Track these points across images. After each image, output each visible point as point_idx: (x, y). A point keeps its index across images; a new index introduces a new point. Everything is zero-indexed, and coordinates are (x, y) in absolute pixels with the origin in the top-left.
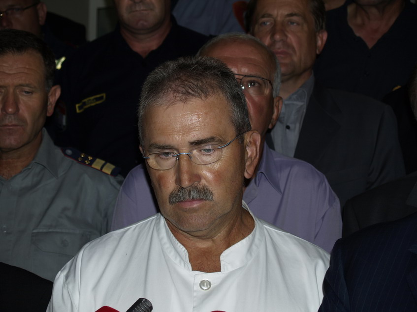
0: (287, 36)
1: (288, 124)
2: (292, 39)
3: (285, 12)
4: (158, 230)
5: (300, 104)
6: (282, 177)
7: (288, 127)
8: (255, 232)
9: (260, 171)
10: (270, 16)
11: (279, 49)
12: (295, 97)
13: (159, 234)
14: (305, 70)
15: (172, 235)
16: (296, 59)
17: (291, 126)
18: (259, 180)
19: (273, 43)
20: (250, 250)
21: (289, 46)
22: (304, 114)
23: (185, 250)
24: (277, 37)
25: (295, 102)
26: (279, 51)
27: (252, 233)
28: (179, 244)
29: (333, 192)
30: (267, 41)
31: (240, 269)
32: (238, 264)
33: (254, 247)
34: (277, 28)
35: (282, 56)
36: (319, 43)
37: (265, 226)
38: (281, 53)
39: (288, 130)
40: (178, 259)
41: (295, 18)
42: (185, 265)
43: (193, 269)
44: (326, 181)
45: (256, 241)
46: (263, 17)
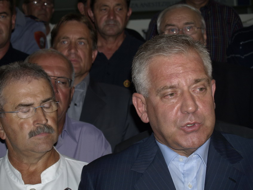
0: (77, 51)
1: (76, 103)
2: (80, 53)
3: (77, 37)
4: (4, 165)
5: (82, 91)
6: (77, 133)
7: (76, 105)
8: (60, 161)
9: (64, 130)
10: (68, 38)
11: (73, 58)
12: (79, 86)
13: (4, 167)
14: (86, 72)
15: (12, 166)
16: (82, 65)
17: (78, 104)
18: (64, 135)
19: (70, 54)
20: (57, 171)
21: (79, 57)
22: (84, 97)
23: (19, 173)
24: (73, 51)
25: (79, 90)
26: (73, 59)
27: (59, 161)
28: (16, 170)
29: (107, 141)
30: (65, 53)
31: (52, 181)
32: (51, 179)
33: (60, 169)
34: (72, 46)
35: (74, 62)
36: (93, 57)
37: (66, 158)
38: (74, 61)
39: (75, 107)
40: (16, 179)
41: (83, 40)
42: (20, 182)
43: (25, 184)
44: (103, 135)
45: (61, 166)
46: (64, 38)
